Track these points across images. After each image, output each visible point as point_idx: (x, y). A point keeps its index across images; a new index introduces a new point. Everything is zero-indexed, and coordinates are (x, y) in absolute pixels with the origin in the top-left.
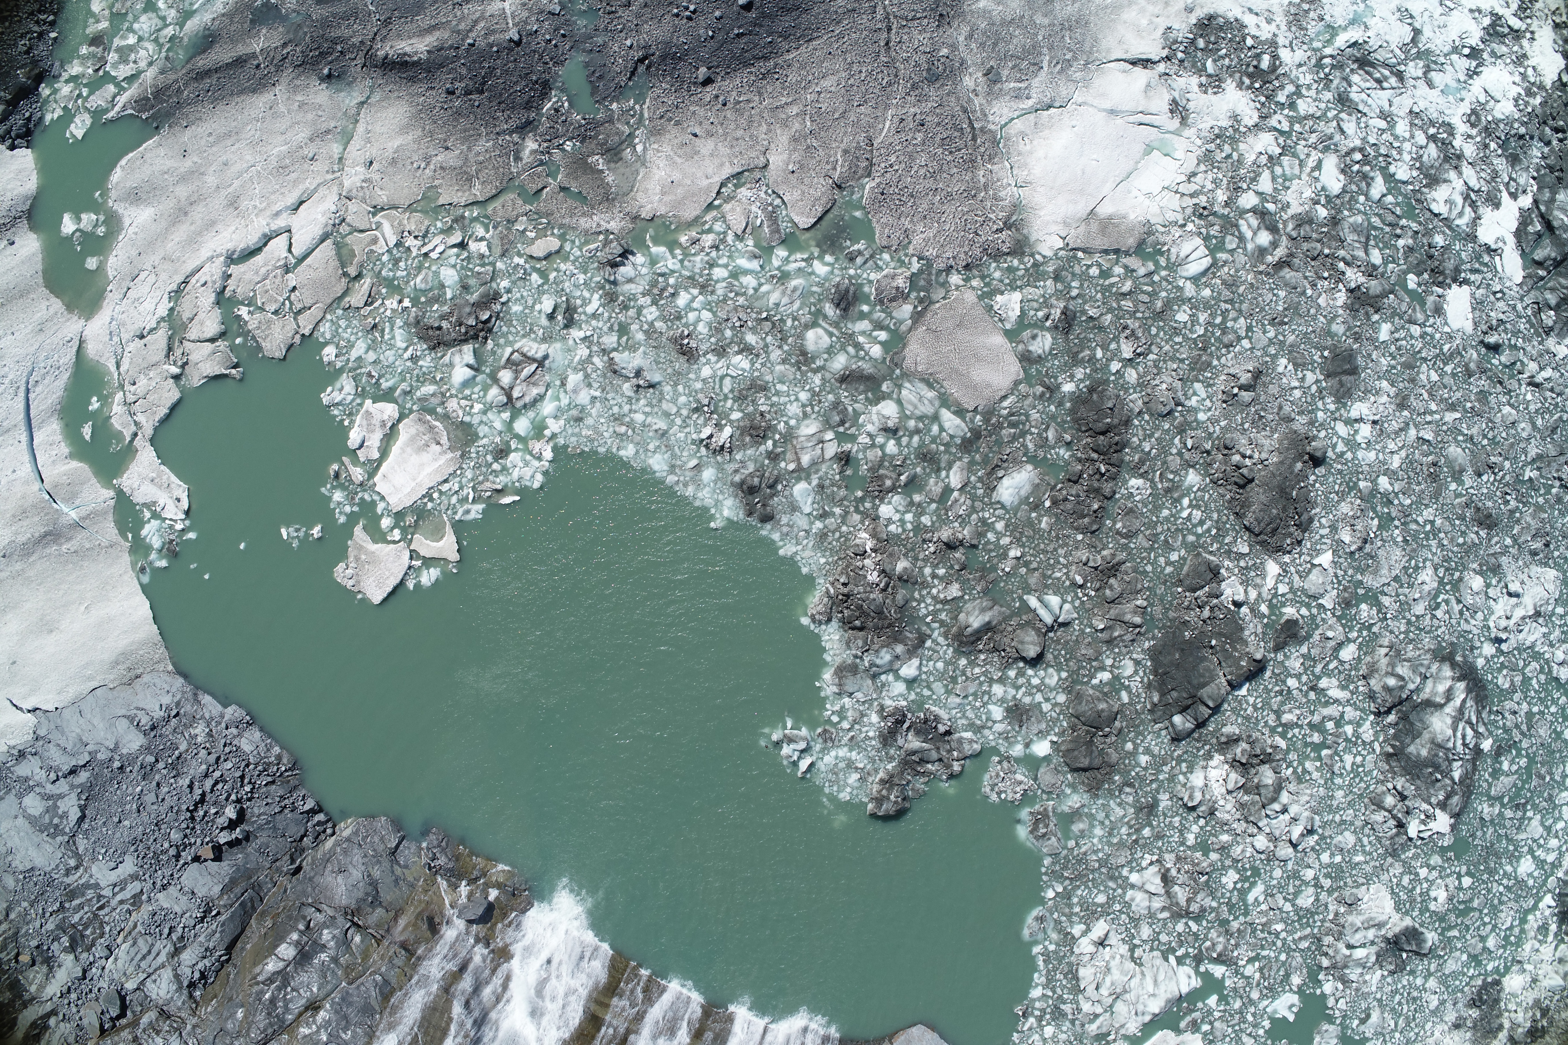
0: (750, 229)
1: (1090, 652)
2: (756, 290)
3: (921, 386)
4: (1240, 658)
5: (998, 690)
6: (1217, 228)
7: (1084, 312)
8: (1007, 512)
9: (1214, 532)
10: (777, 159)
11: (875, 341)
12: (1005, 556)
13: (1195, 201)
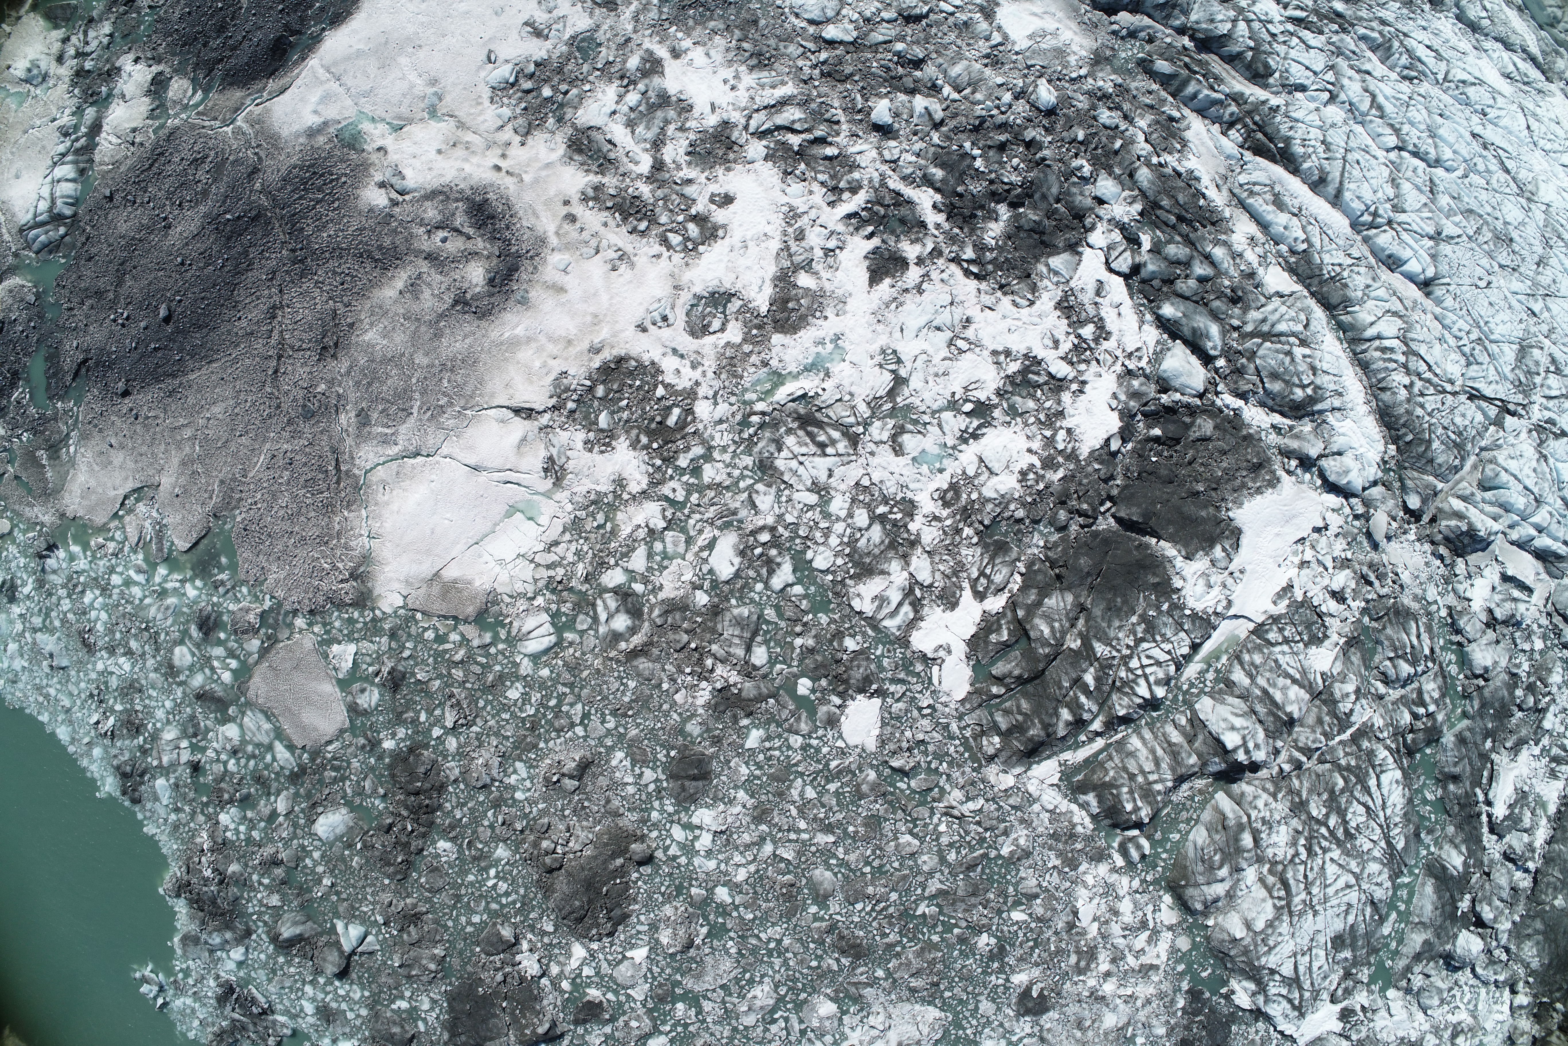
0: (141, 544)
1: (390, 981)
2: (141, 600)
3: (260, 716)
4: (526, 1026)
5: (308, 989)
6: (568, 605)
7: (413, 674)
8: (324, 844)
9: (518, 905)
10: (167, 481)
11: (226, 667)
12: (319, 881)
13: (551, 573)
